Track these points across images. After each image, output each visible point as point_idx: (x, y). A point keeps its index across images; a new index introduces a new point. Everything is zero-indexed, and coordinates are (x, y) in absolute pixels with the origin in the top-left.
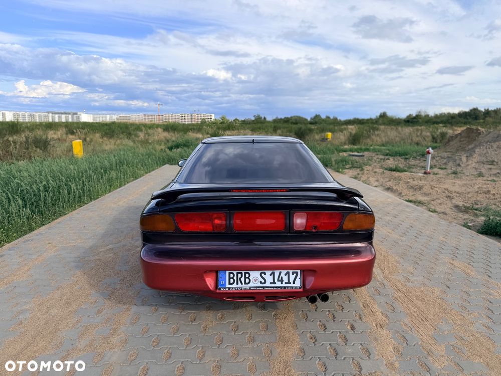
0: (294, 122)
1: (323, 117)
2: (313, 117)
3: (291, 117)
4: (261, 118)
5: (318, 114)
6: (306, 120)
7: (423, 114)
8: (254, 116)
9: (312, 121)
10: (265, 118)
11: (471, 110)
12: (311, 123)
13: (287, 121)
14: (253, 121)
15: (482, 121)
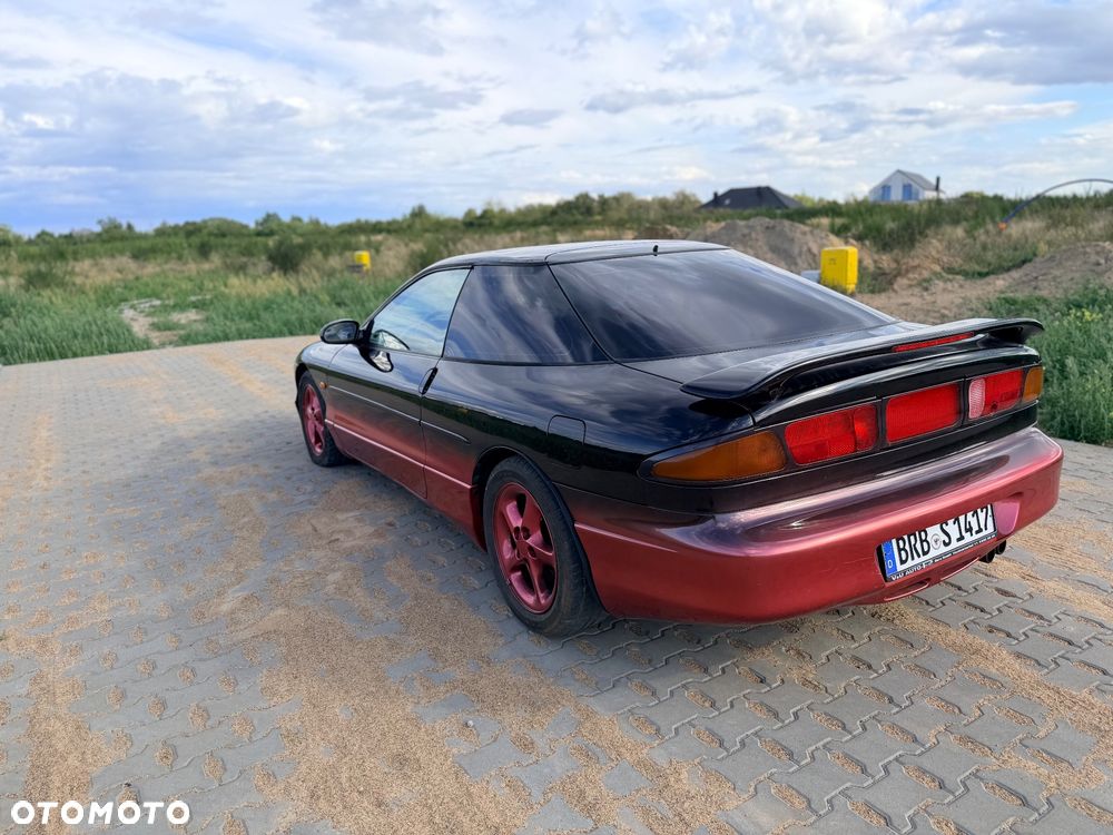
0: (216, 231)
1: (286, 218)
2: (260, 220)
3: (205, 222)
4: (118, 227)
5: (271, 212)
6: (246, 227)
7: (496, 209)
8: (100, 222)
9: (260, 228)
10: (130, 227)
11: (577, 198)
12: (259, 234)
13: (191, 230)
14: (99, 235)
15: (598, 218)
